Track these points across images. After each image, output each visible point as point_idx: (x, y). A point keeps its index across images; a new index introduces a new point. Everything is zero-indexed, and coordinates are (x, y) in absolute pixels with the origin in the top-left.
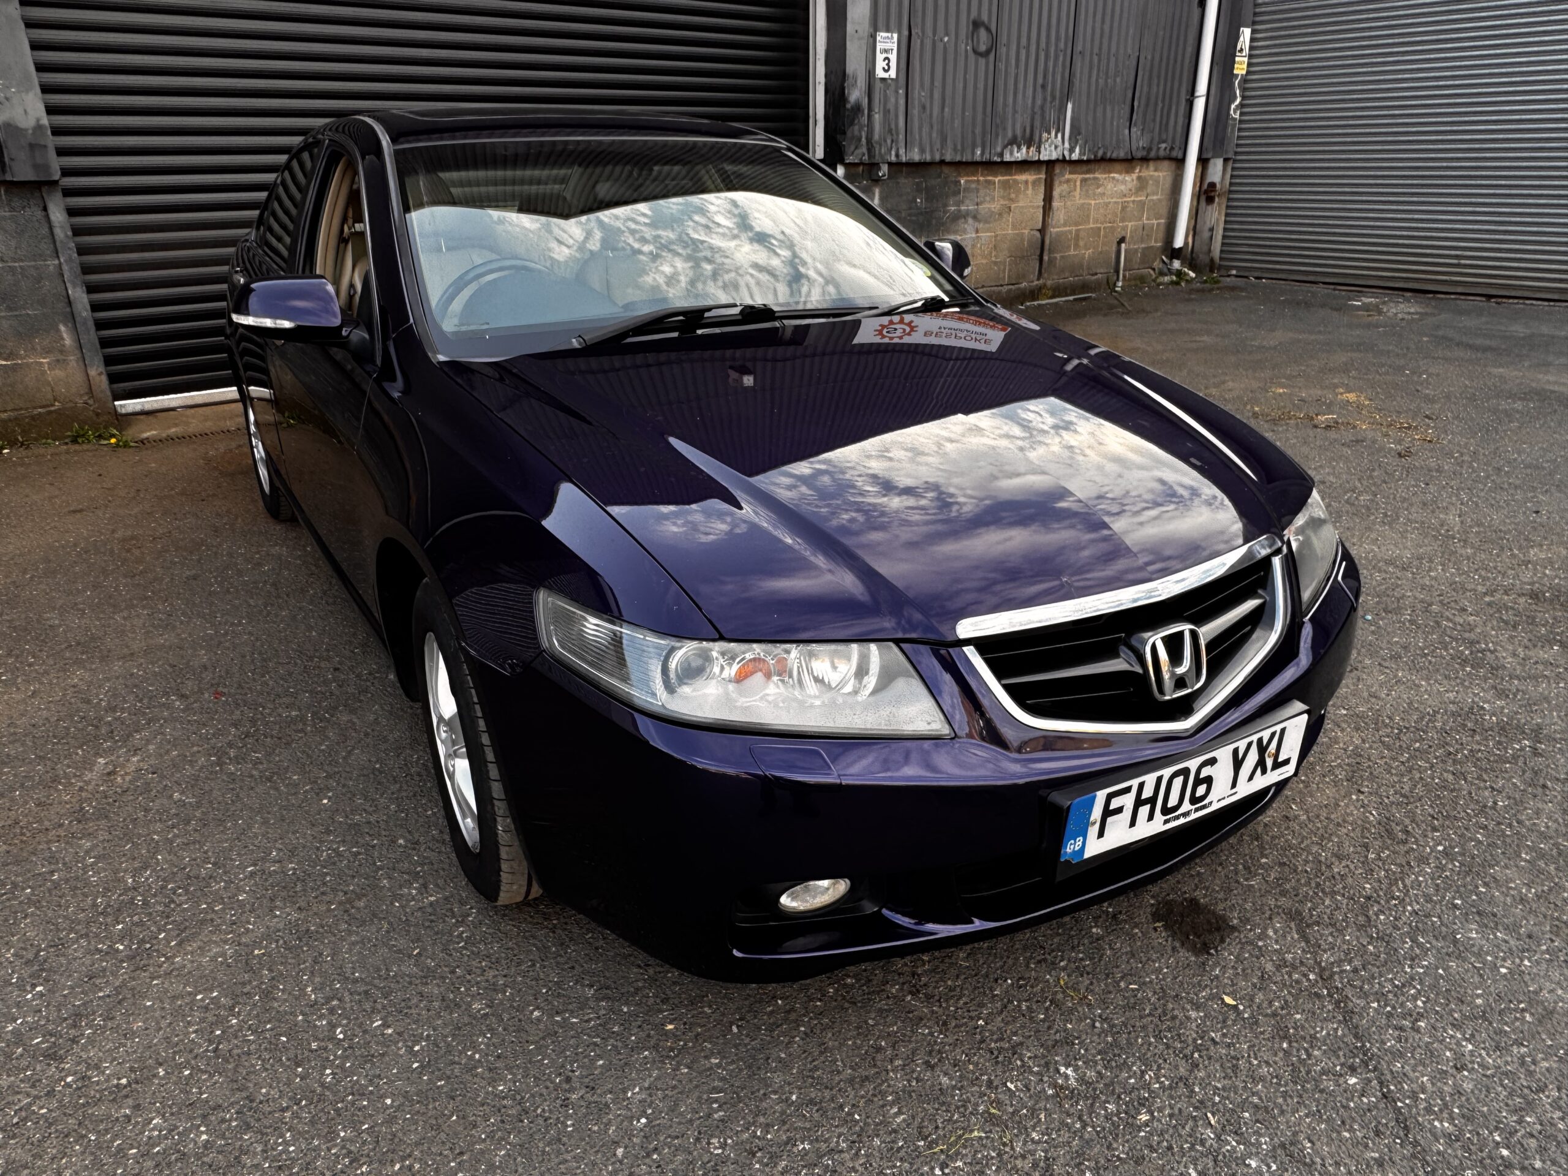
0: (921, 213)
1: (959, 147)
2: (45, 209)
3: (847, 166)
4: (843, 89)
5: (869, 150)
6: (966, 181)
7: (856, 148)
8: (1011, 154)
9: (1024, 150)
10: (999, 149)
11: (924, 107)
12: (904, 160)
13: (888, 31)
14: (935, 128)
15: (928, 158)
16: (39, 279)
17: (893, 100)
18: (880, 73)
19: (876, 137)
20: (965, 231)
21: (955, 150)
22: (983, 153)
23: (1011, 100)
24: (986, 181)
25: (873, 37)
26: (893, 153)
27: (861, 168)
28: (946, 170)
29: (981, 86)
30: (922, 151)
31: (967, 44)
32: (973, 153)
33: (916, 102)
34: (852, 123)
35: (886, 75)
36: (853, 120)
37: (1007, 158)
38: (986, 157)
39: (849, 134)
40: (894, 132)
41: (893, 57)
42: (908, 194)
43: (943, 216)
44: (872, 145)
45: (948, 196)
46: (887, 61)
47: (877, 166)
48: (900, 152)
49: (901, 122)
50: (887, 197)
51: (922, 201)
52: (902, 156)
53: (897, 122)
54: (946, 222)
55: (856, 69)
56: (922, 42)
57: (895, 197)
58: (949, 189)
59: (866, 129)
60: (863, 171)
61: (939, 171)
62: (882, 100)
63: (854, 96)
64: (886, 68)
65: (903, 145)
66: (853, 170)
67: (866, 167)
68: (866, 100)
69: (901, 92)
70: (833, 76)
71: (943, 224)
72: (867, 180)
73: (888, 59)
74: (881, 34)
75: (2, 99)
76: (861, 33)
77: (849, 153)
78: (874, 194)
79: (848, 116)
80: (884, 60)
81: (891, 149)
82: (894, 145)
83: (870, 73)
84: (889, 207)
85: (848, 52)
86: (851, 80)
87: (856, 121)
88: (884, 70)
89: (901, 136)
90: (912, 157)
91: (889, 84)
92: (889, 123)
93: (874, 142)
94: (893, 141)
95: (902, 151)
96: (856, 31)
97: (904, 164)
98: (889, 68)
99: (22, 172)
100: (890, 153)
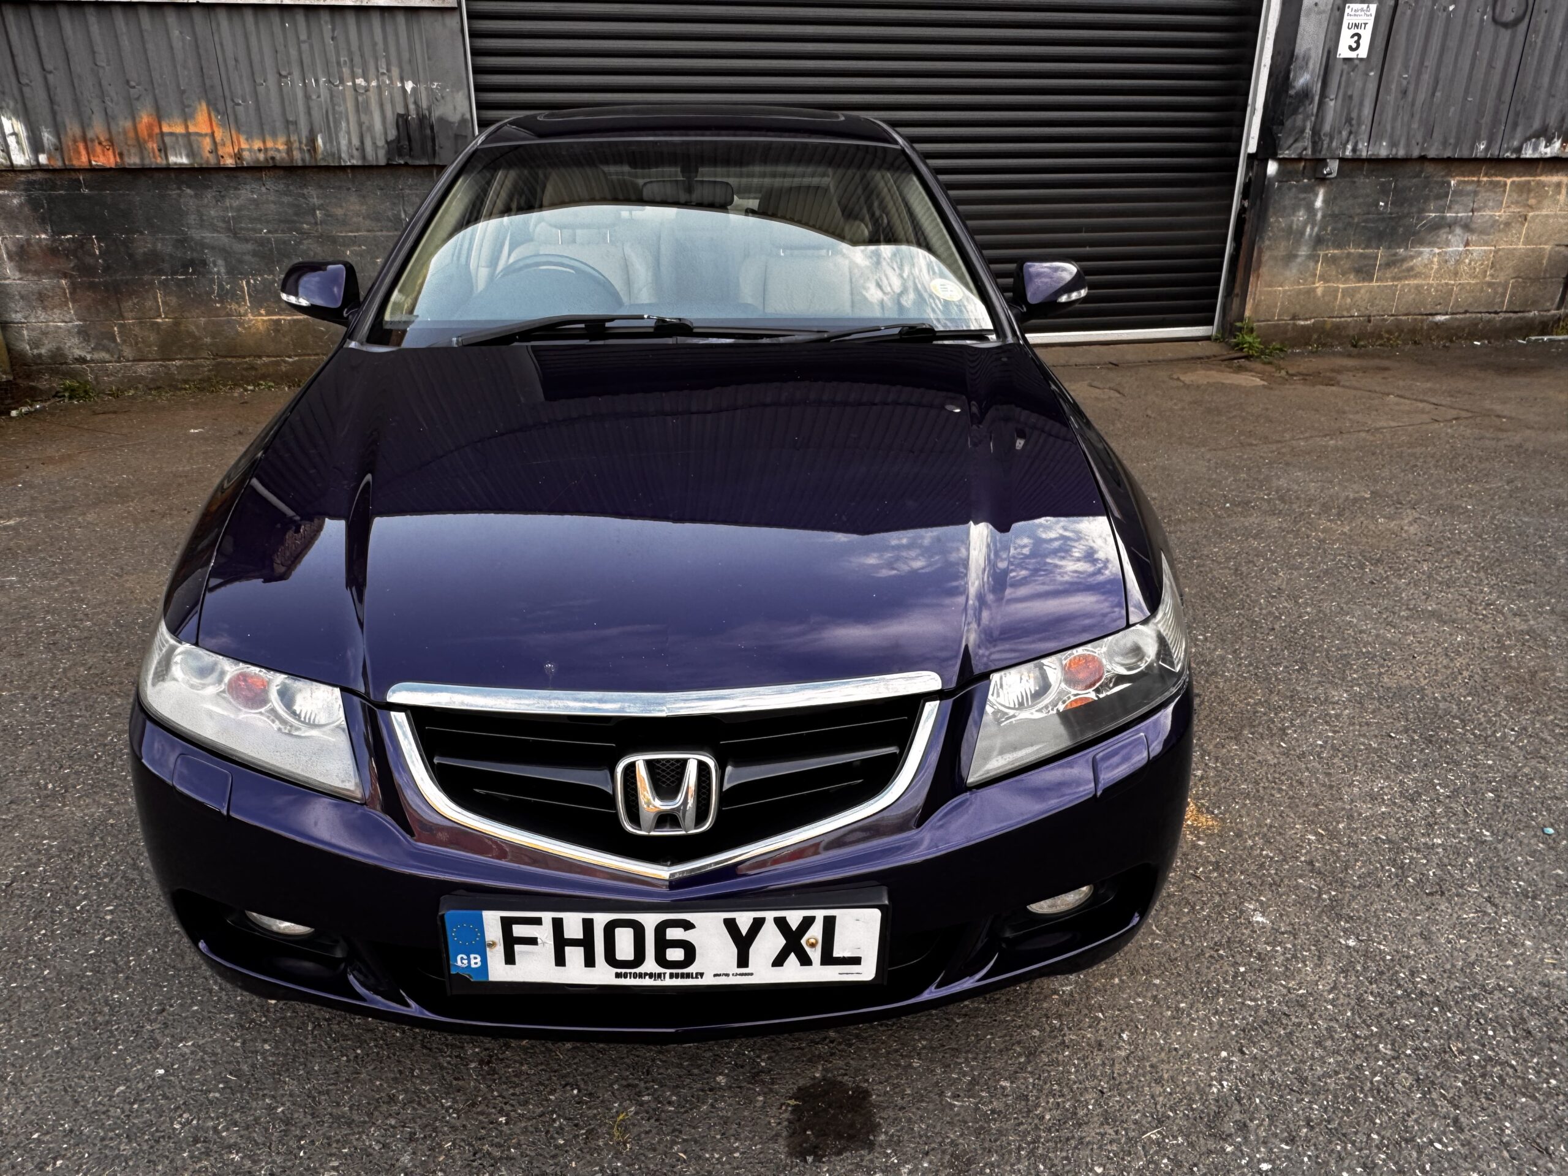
0: (1383, 220)
1: (1452, 141)
3: (1281, 161)
4: (1288, 72)
5: (1314, 144)
6: (1459, 183)
7: (1296, 141)
8: (1535, 149)
9: (1557, 144)
10: (1516, 143)
11: (1405, 93)
12: (1364, 154)
14: (1417, 118)
15: (1401, 153)
17: (1359, 84)
18: (1343, 52)
19: (1327, 128)
20: (1448, 243)
21: (1445, 143)
22: (1487, 149)
23: (1546, 80)
24: (1491, 182)
25: (1341, 10)
26: (1349, 147)
27: (1303, 164)
28: (1429, 168)
29: (1499, 65)
30: (1393, 144)
31: (1484, 13)
32: (1473, 147)
33: (1393, 87)
34: (1295, 112)
35: (1352, 55)
36: (1299, 107)
37: (1528, 153)
38: (1494, 152)
39: (1288, 123)
40: (1354, 122)
41: (1366, 35)
42: (1368, 196)
43: (1417, 224)
44: (1320, 138)
45: (1427, 199)
46: (1356, 38)
47: (1323, 162)
48: (1360, 146)
49: (1367, 111)
50: (1335, 198)
51: (1386, 204)
52: (1361, 151)
53: (1360, 111)
54: (1419, 232)
55: (1309, 49)
56: (1414, 13)
57: (1347, 199)
58: (1430, 191)
59: (1313, 119)
60: (1304, 167)
61: (1418, 169)
62: (1343, 84)
63: (1302, 79)
64: (1354, 46)
65: (1366, 137)
66: (1290, 167)
67: (1308, 164)
68: (1319, 85)
69: (1372, 74)
70: (1279, 58)
71: (1414, 234)
72: (1309, 179)
73: (1359, 36)
74: (1352, 5)
75: (439, 98)
76: (1321, 7)
77: (1287, 145)
78: (1316, 195)
79: (1290, 103)
80: (1352, 37)
81: (1347, 142)
82: (1352, 137)
83: (1329, 52)
84: (1336, 210)
85: (1301, 29)
86: (1299, 62)
87: (1301, 110)
88: (1351, 48)
89: (1363, 127)
90: (1375, 153)
91: (1356, 65)
92: (1349, 112)
93: (1322, 133)
94: (1351, 133)
95: (1363, 144)
96: (1316, 4)
97: (1365, 160)
98: (1358, 46)
99: (447, 158)
100: (1344, 148)
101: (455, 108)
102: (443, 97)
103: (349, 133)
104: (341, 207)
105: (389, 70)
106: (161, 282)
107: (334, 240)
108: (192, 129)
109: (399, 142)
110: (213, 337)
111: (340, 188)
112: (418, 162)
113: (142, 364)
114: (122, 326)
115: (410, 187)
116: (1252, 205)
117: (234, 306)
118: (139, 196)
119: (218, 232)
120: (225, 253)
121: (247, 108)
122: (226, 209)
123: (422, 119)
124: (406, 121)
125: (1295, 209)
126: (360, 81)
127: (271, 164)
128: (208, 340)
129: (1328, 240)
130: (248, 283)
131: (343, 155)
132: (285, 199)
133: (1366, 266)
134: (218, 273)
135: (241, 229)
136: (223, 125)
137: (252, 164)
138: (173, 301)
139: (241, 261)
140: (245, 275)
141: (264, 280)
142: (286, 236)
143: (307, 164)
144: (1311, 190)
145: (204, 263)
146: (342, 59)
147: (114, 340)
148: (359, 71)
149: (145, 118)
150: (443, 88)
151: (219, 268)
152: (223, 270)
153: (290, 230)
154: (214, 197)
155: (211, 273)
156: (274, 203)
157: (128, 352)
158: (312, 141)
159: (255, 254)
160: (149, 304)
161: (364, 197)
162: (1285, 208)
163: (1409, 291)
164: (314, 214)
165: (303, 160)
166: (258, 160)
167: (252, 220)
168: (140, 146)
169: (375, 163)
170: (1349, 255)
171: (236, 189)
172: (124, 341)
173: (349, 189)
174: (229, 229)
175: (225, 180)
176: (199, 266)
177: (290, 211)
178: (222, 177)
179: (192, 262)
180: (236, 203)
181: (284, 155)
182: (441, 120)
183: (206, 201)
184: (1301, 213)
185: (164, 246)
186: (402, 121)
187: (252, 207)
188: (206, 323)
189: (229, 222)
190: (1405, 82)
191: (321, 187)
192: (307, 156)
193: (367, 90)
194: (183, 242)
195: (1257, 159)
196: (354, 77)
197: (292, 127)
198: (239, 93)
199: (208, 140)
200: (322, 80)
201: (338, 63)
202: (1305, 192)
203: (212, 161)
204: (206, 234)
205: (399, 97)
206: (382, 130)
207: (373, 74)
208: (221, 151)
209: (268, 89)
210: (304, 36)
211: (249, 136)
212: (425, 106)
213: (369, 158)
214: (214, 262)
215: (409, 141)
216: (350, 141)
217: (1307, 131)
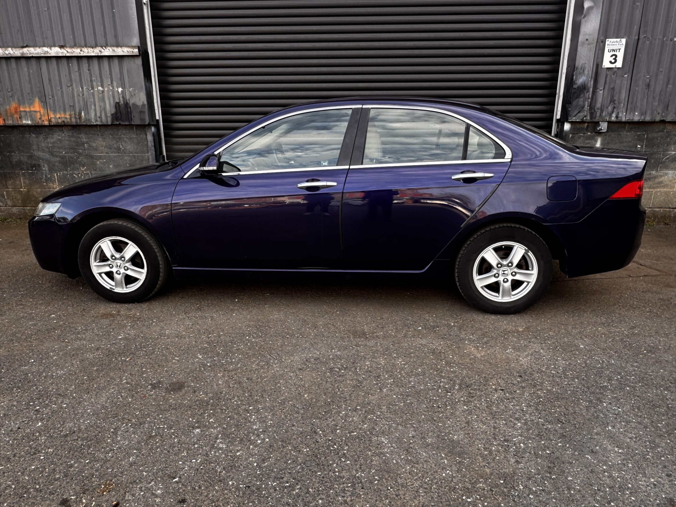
2: (146, 135)
3: (572, 123)
4: (573, 76)
5: (592, 114)
7: (579, 112)
11: (648, 86)
12: (624, 119)
13: (617, 38)
14: (657, 99)
15: (648, 118)
16: (142, 161)
17: (618, 81)
18: (606, 64)
19: (598, 105)
25: (604, 43)
26: (614, 115)
27: (586, 124)
28: (669, 127)
30: (642, 114)
33: (640, 83)
34: (578, 97)
35: (613, 66)
36: (580, 95)
39: (574, 103)
40: (616, 102)
41: (620, 55)
42: (630, 142)
43: (663, 159)
44: (595, 110)
45: (669, 144)
46: (614, 57)
47: (597, 123)
48: (620, 115)
49: (624, 95)
50: (608, 143)
51: (642, 146)
52: (621, 117)
53: (619, 96)
54: (665, 162)
55: (585, 63)
56: (651, 43)
57: (616, 143)
58: (671, 140)
59: (590, 100)
60: (588, 126)
61: (662, 127)
62: (608, 82)
63: (580, 80)
64: (613, 61)
65: (624, 110)
66: (578, 126)
67: (590, 124)
68: (592, 82)
69: (626, 76)
70: (569, 69)
71: (661, 163)
72: (591, 133)
73: (616, 56)
74: (610, 40)
76: (590, 41)
77: (574, 115)
78: (596, 141)
79: (575, 92)
80: (612, 56)
81: (613, 112)
82: (615, 110)
83: (597, 65)
85: (578, 53)
86: (579, 70)
87: (581, 96)
88: (611, 62)
89: (622, 105)
90: (631, 118)
91: (616, 72)
92: (612, 96)
93: (596, 108)
94: (614, 108)
95: (622, 114)
96: (587, 40)
97: (625, 123)
98: (616, 61)
99: (136, 121)
100: (611, 116)
101: (140, 100)
102: (134, 95)
103: (95, 110)
104: (95, 143)
105: (112, 83)
106: (23, 174)
107: (92, 157)
108: (32, 109)
109: (116, 114)
111: (95, 134)
112: (124, 123)
113: (15, 208)
114: (7, 192)
115: (124, 134)
117: (51, 185)
118: (14, 137)
119: (45, 153)
120: (49, 162)
121: (54, 101)
122: (48, 143)
123: (126, 104)
124: (119, 105)
126: (100, 88)
127: (63, 124)
130: (57, 175)
131: (92, 120)
132: (72, 139)
134: (45, 170)
135: (55, 152)
136: (44, 108)
137: (55, 124)
138: (27, 181)
139: (54, 165)
140: (56, 171)
141: (63, 173)
142: (72, 155)
143: (79, 124)
144: (593, 138)
145: (39, 165)
146: (93, 79)
147: (4, 197)
148: (100, 84)
149: (14, 105)
150: (134, 91)
151: (45, 168)
152: (47, 169)
153: (74, 152)
154: (44, 138)
155: (42, 170)
156: (68, 141)
157: (9, 203)
158: (80, 114)
159: (60, 162)
160: (18, 182)
161: (104, 138)
163: (661, 195)
164: (84, 146)
165: (76, 122)
166: (58, 122)
167: (59, 148)
168: (12, 116)
169: (106, 124)
171: (52, 134)
172: (8, 198)
173: (98, 135)
174: (49, 152)
175: (48, 131)
176: (37, 167)
177: (74, 144)
178: (46, 129)
179: (34, 166)
180: (52, 141)
181: (69, 120)
182: (134, 104)
183: (40, 139)
185: (24, 159)
186: (117, 105)
187: (58, 142)
188: (41, 191)
189: (49, 148)
190: (648, 80)
191: (86, 134)
192: (78, 120)
193: (103, 92)
194: (31, 157)
195: (561, 122)
196: (98, 86)
197: (72, 108)
198: (50, 93)
199: (38, 114)
200: (85, 88)
201: (91, 81)
202: (589, 139)
203: (40, 123)
204: (40, 153)
205: (116, 95)
206: (110, 109)
207: (105, 85)
208: (43, 118)
209: (62, 92)
210: (77, 69)
211: (55, 112)
212: (127, 98)
213: (104, 121)
214: (43, 166)
215: (121, 114)
216: (96, 114)
217: (586, 107)
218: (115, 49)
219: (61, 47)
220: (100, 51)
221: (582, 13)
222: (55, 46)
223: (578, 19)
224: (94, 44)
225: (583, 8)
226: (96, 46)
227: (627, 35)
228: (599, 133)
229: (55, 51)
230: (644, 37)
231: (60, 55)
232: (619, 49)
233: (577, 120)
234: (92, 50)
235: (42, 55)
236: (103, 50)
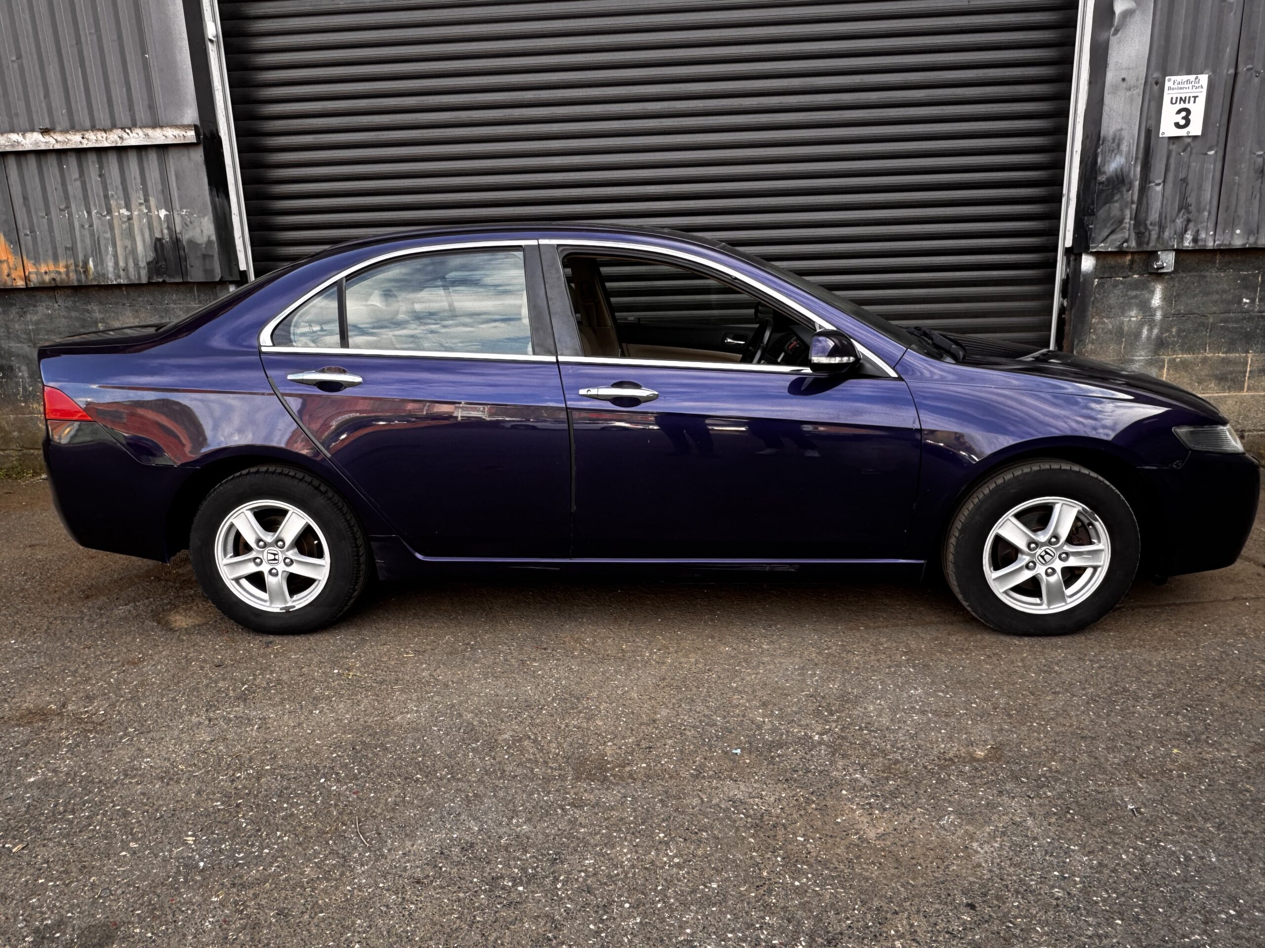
0: (1251, 319)
3: (1097, 255)
4: (1097, 161)
5: (1140, 235)
7: (1112, 232)
11: (1261, 172)
12: (1210, 245)
13: (1188, 72)
17: (1194, 165)
18: (1167, 129)
19: (1154, 216)
25: (1160, 84)
26: (1189, 236)
27: (1129, 258)
33: (1244, 166)
34: (1109, 200)
35: (1182, 133)
36: (1113, 195)
39: (1102, 213)
40: (1192, 208)
41: (1198, 109)
42: (1224, 291)
44: (1146, 228)
46: (1184, 114)
47: (1153, 255)
48: (1203, 235)
49: (1208, 194)
50: (1178, 296)
51: (1253, 301)
52: (1205, 240)
53: (1199, 196)
55: (1121, 129)
57: (1195, 296)
59: (1134, 206)
60: (1132, 262)
62: (1172, 166)
63: (1113, 165)
65: (1211, 225)
66: (1111, 261)
67: (1136, 257)
68: (1139, 169)
69: (1212, 153)
70: (1088, 141)
72: (1141, 274)
73: (1188, 111)
74: (1173, 78)
75: (188, 222)
76: (1131, 81)
77: (1100, 238)
78: (1152, 292)
79: (1102, 191)
80: (1179, 112)
81: (1186, 231)
82: (1191, 225)
83: (1148, 133)
84: (1182, 309)
85: (1106, 109)
86: (1108, 144)
87: (1116, 198)
88: (1177, 125)
89: (1206, 213)
90: (1227, 242)
91: (1189, 145)
92: (1184, 197)
93: (1148, 223)
94: (1189, 221)
95: (1207, 233)
96: (1124, 80)
97: (1213, 251)
98: (1188, 123)
99: (197, 275)
100: (1181, 238)
101: (202, 231)
102: (191, 222)
103: (115, 256)
104: (118, 320)
109: (157, 263)
110: (20, 432)
111: (117, 303)
112: (173, 280)
115: (175, 302)
116: (1072, 304)
117: (35, 405)
119: (21, 342)
120: (29, 360)
121: (34, 239)
122: (27, 324)
123: (176, 242)
124: (162, 245)
125: (1124, 308)
126: (124, 212)
127: (53, 285)
128: (16, 434)
129: (1174, 343)
131: (110, 276)
132: (74, 314)
133: (1231, 373)
134: (22, 377)
135: (42, 340)
136: (15, 253)
137: (38, 285)
143: (84, 284)
144: (1145, 287)
145: (11, 368)
146: (110, 193)
148: (123, 202)
150: (191, 214)
151: (23, 373)
152: (26, 375)
154: (18, 313)
155: (17, 377)
156: (65, 317)
158: (86, 263)
161: (137, 311)
162: (1110, 307)
164: (97, 327)
165: (79, 281)
166: (44, 282)
167: (49, 332)
169: (137, 282)
170: (1205, 361)
171: (35, 306)
173: (124, 305)
174: (30, 340)
175: (25, 298)
176: (7, 371)
177: (77, 324)
178: (23, 296)
180: (35, 318)
181: (64, 276)
182: (191, 242)
183: (12, 317)
184: (1133, 313)
186: (158, 244)
187: (47, 321)
188: (15, 419)
189: (29, 334)
190: (1259, 161)
191: (101, 303)
192: (83, 276)
193: (130, 218)
195: (1074, 254)
196: (119, 208)
197: (69, 253)
198: (27, 226)
199: (5, 266)
200: (94, 212)
201: (106, 197)
202: (1136, 289)
203: (9, 283)
204: (12, 344)
205: (155, 223)
206: (143, 251)
207: (134, 205)
208: (14, 275)
209: (50, 222)
210: (76, 175)
211: (37, 261)
212: (178, 230)
213: (132, 277)
214: (19, 368)
215: (166, 261)
216: (116, 263)
217: (1127, 220)
218: (150, 132)
219: (45, 131)
220: (121, 138)
221: (1112, 25)
222: (33, 130)
223: (1103, 36)
224: (108, 124)
225: (1113, 13)
226: (114, 126)
227: (1212, 66)
228: (1158, 275)
229: (32, 141)
230: (1249, 70)
231: (43, 147)
232: (1195, 97)
233: (1110, 250)
234: (104, 135)
235: (8, 149)
236: (125, 136)
